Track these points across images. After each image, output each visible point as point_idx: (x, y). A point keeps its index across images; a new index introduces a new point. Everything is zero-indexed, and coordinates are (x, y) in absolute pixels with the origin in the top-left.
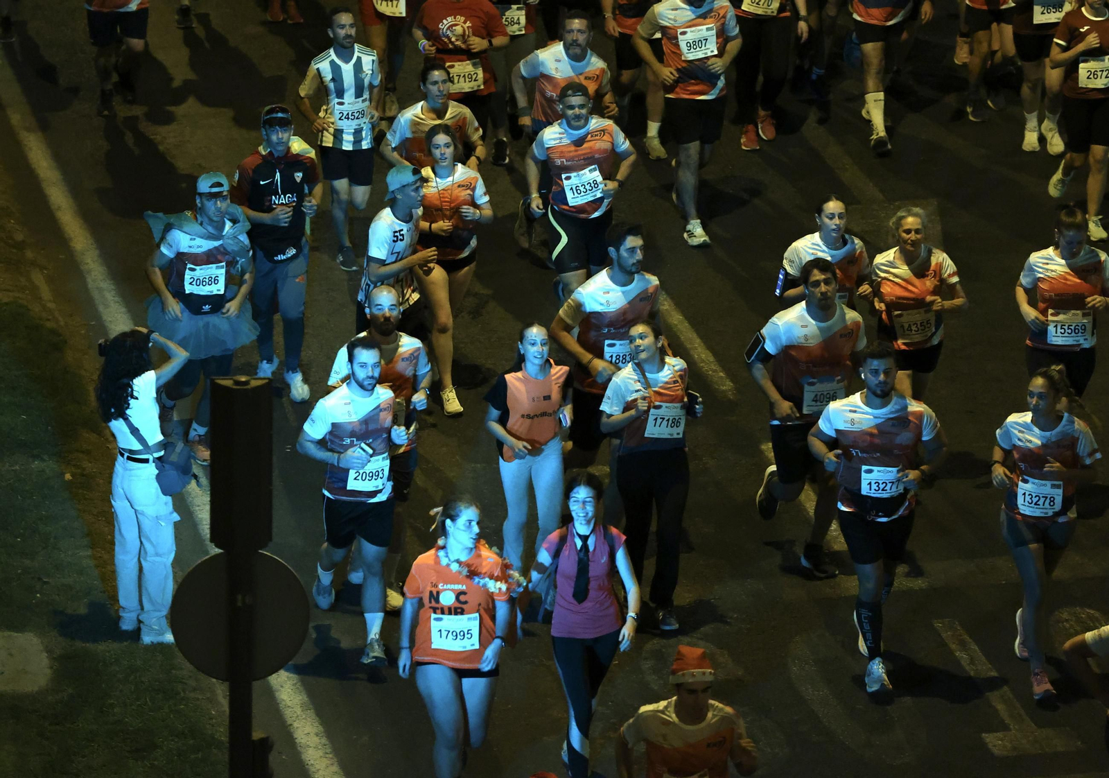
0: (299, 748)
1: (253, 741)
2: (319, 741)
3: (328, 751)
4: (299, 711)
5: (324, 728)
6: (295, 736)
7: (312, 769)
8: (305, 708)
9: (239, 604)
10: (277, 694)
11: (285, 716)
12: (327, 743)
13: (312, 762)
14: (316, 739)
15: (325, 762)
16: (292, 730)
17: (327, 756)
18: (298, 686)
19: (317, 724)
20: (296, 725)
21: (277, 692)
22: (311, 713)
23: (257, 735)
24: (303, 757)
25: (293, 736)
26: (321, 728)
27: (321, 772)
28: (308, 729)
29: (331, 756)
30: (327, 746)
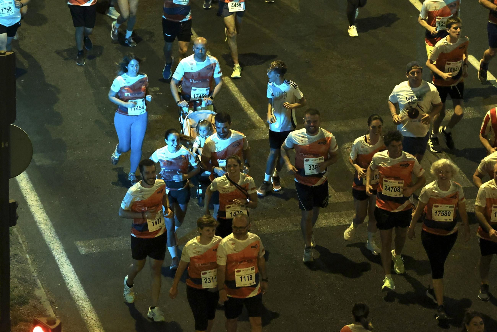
0: (29, 206)
1: (10, 203)
2: (38, 203)
3: (42, 207)
4: (29, 191)
5: (39, 198)
6: (27, 201)
7: (35, 215)
8: (31, 190)
9: (3, 146)
10: (20, 184)
11: (23, 193)
12: (41, 204)
13: (34, 212)
14: (36, 202)
15: (40, 212)
16: (26, 199)
17: (41, 209)
18: (28, 180)
19: (36, 196)
20: (27, 196)
21: (20, 183)
22: (34, 191)
23: (11, 201)
24: (31, 210)
25: (26, 201)
26: (38, 198)
27: (38, 216)
28: (33, 198)
29: (43, 209)
30: (41, 205)
